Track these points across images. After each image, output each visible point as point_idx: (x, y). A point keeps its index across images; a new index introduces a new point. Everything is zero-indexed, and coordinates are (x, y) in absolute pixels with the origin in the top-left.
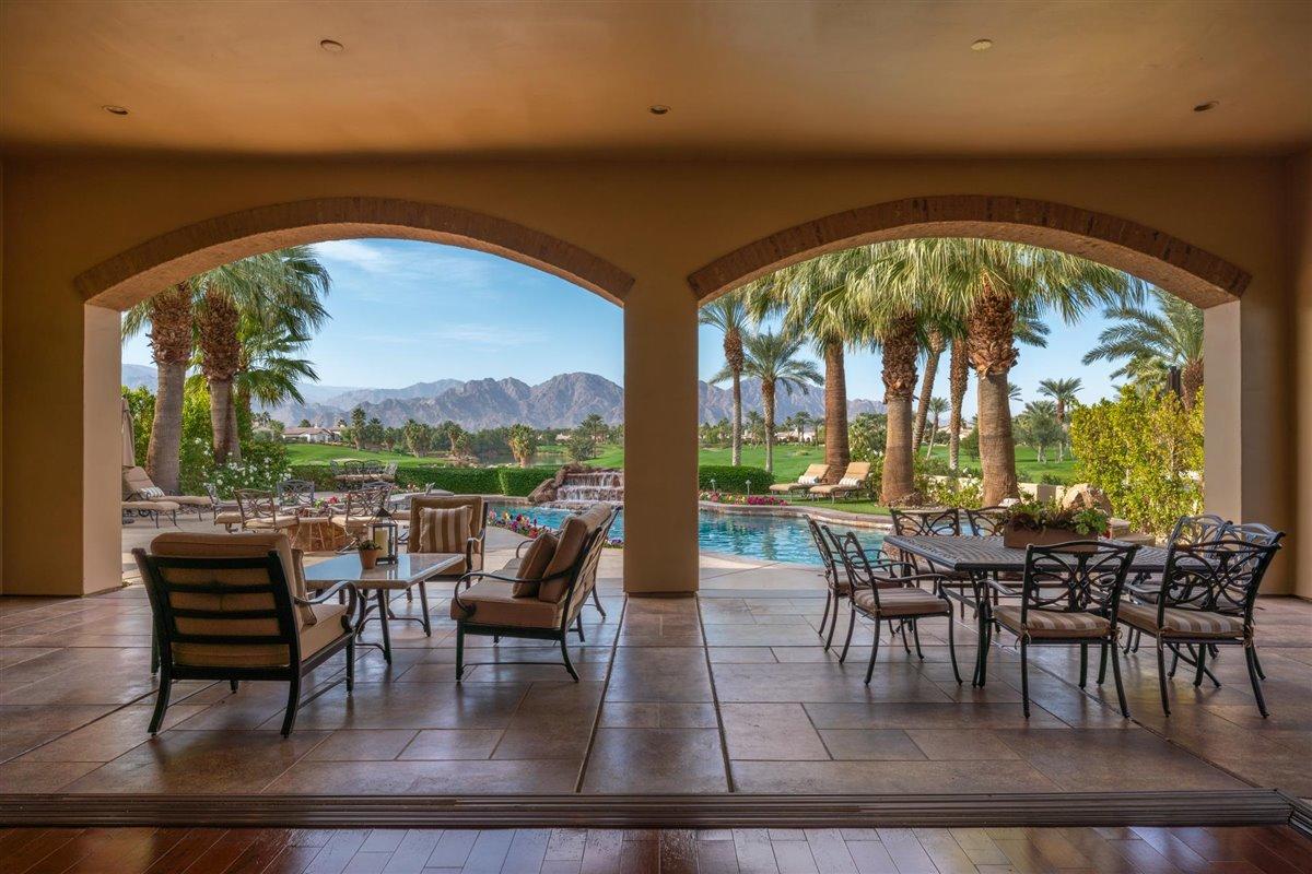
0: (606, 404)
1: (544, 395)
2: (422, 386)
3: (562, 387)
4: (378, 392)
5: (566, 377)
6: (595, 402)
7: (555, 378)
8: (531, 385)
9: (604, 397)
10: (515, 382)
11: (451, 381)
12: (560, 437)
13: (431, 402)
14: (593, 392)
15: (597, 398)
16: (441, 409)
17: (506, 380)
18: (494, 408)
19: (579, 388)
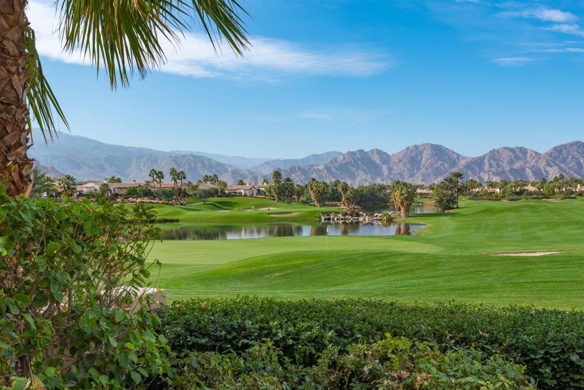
0: (446, 166)
1: (400, 161)
2: (315, 156)
3: (413, 154)
4: (286, 161)
5: (416, 147)
6: (438, 165)
7: (408, 148)
8: (390, 153)
9: (445, 161)
10: (379, 152)
11: (334, 152)
12: (419, 191)
13: (321, 167)
14: (436, 158)
15: (440, 162)
16: (328, 172)
17: (372, 151)
18: (364, 171)
19: (426, 155)
